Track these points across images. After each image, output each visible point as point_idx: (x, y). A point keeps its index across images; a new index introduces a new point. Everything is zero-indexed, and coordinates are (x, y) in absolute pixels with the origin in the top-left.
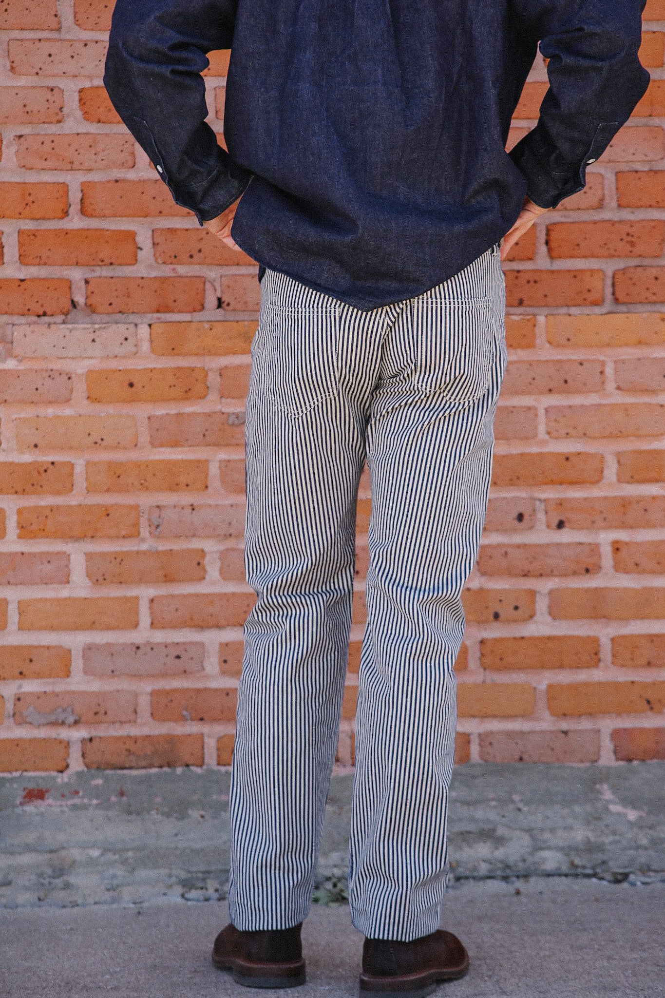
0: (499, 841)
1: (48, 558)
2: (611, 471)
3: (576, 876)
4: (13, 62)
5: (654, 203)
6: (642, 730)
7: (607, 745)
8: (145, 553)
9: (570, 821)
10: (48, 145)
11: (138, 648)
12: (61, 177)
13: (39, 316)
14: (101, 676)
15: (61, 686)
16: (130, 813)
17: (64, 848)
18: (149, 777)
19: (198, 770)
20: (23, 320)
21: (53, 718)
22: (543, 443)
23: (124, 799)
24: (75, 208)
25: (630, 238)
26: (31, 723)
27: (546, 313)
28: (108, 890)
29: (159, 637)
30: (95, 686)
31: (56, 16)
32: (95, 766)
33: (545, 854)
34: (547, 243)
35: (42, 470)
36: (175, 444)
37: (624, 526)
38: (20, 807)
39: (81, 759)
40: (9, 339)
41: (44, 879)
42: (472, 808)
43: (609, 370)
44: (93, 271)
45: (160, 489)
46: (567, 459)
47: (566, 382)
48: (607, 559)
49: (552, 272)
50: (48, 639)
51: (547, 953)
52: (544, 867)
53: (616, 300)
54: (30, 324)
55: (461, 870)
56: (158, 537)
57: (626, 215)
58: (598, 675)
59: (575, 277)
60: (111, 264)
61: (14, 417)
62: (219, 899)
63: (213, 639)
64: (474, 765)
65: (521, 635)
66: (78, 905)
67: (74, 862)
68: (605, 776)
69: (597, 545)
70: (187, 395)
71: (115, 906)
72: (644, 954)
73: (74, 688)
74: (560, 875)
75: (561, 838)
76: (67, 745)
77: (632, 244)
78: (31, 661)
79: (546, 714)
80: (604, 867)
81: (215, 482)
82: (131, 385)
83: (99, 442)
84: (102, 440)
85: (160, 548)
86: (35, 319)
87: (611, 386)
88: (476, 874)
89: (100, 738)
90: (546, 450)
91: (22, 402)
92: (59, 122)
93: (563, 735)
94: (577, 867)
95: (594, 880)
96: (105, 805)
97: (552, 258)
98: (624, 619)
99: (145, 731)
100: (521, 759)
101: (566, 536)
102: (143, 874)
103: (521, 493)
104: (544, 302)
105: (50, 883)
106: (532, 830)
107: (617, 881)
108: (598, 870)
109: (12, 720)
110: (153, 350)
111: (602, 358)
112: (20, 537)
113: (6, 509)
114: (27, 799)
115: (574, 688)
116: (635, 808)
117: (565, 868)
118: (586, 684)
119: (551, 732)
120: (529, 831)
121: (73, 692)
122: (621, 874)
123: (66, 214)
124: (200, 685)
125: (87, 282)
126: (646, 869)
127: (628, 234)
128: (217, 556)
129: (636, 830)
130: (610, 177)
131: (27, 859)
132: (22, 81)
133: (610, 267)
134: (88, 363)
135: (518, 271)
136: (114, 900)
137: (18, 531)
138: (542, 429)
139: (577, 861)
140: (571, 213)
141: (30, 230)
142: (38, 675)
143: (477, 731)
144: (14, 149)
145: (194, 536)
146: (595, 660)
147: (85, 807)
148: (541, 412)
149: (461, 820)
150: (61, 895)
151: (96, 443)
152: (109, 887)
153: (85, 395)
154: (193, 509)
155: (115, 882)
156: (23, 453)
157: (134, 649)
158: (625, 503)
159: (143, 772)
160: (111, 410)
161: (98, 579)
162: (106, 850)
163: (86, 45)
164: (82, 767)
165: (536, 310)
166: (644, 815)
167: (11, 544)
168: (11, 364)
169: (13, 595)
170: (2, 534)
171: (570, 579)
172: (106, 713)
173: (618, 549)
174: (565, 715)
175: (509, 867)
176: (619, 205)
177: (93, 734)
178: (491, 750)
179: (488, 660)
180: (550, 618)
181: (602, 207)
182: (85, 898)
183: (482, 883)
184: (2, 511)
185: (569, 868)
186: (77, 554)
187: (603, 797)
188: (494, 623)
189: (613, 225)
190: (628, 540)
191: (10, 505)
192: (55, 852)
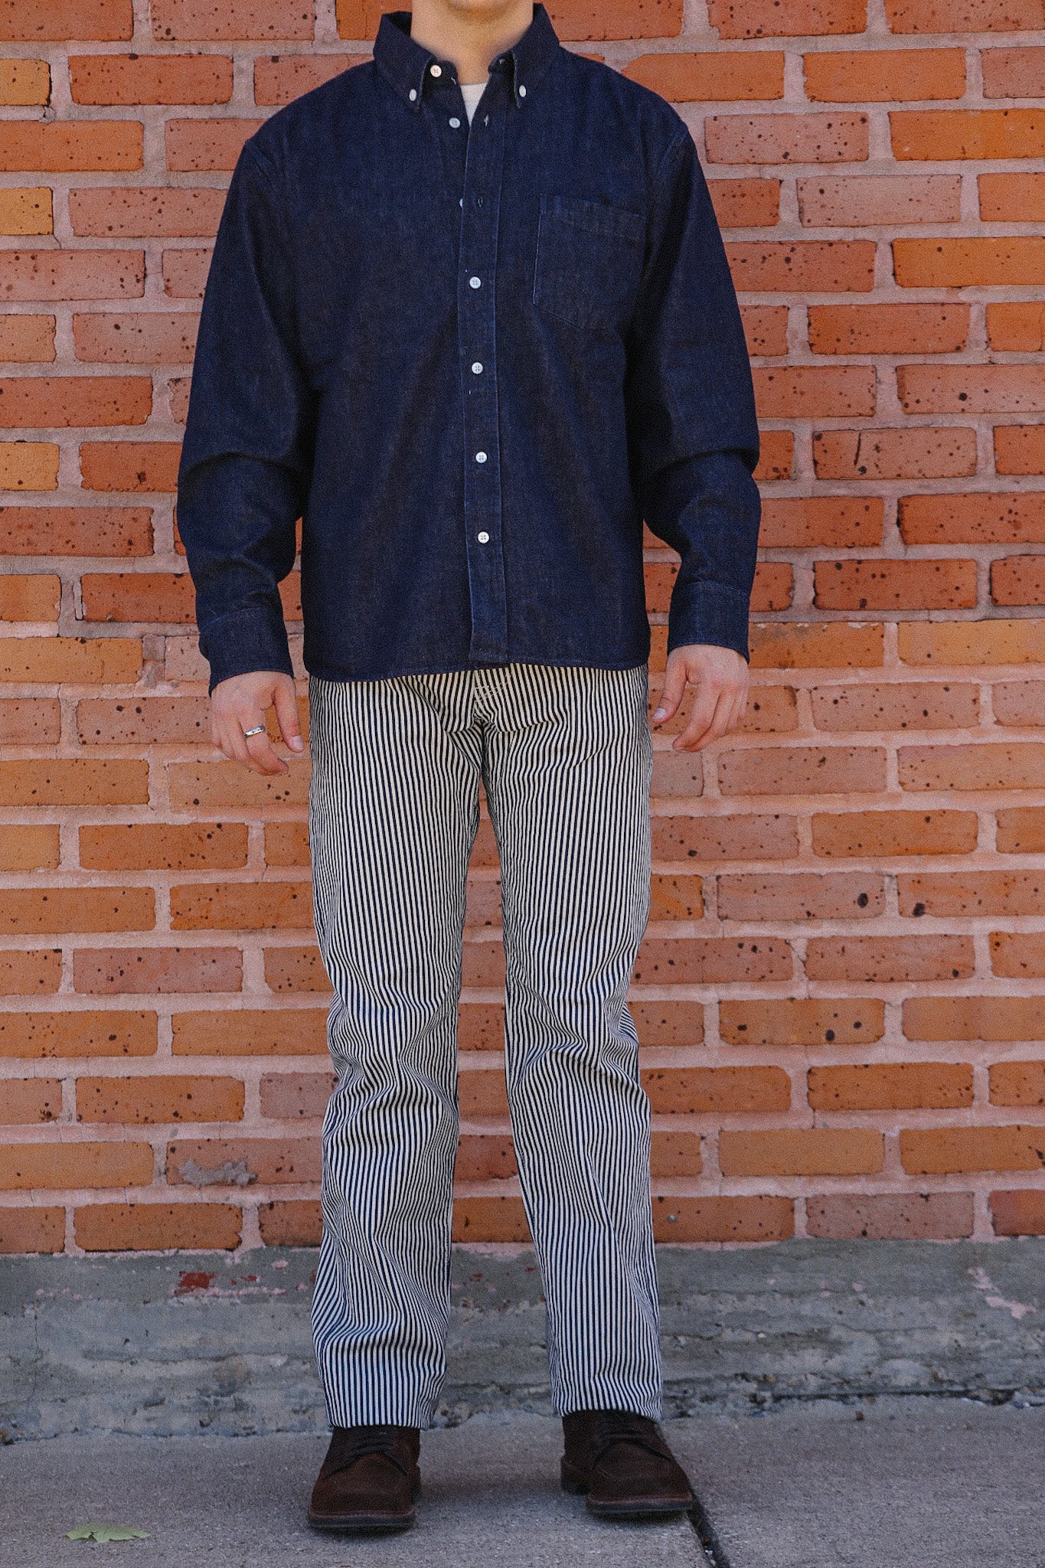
0: (835, 1347)
1: (213, 955)
2: (988, 836)
3: (941, 1393)
4: (168, 280)
6: (1033, 1193)
7: (983, 1213)
9: (931, 1319)
14: (284, 1118)
17: (235, 1354)
20: (179, 630)
21: (220, 1176)
22: (895, 797)
25: (1012, 517)
26: (190, 1183)
27: (897, 620)
28: (295, 1412)
30: (277, 1131)
32: (277, 1242)
33: (898, 1364)
34: (899, 523)
35: (204, 836)
37: (1005, 911)
38: (175, 1298)
39: (258, 1233)
40: (160, 656)
41: (209, 1397)
42: (796, 1301)
43: (985, 697)
46: (928, 819)
47: (926, 713)
48: (983, 958)
49: (907, 562)
50: (213, 1067)
51: (902, 1503)
52: (894, 1382)
53: (995, 602)
54: (188, 636)
55: (781, 1386)
57: (1007, 485)
58: (970, 1117)
59: (938, 569)
61: (166, 763)
62: (448, 1426)
64: (799, 1242)
65: (865, 1063)
66: (254, 1433)
67: (249, 1373)
68: (979, 1256)
69: (970, 939)
71: (305, 1434)
72: (1036, 1505)
73: (247, 1135)
74: (919, 1394)
75: (919, 1343)
76: (239, 1212)
77: (1017, 525)
78: (189, 1097)
79: (899, 1173)
80: (979, 1382)
83: (283, 796)
84: (287, 793)
87: (988, 719)
88: (802, 1392)
89: (284, 1202)
90: (898, 807)
91: (177, 742)
93: (923, 1200)
94: (941, 1381)
95: (966, 1399)
96: (290, 1297)
97: (905, 543)
98: (1009, 1040)
100: (864, 1233)
101: (926, 926)
103: (865, 867)
104: (896, 603)
105: (216, 1402)
106: (879, 1331)
107: (997, 1402)
108: (971, 1387)
109: (163, 1178)
111: (975, 681)
112: (173, 927)
113: (156, 889)
114: (185, 1287)
115: (938, 1136)
116: (1021, 1301)
117: (924, 1384)
118: (955, 1131)
119: (907, 1196)
120: (875, 1332)
121: (247, 1140)
122: (1002, 1391)
126: (1036, 1385)
127: (1010, 512)
129: (1022, 1331)
130: (985, 433)
131: (184, 1369)
132: (180, 305)
133: (985, 556)
135: (860, 562)
136: (304, 1426)
137: (173, 919)
138: (892, 779)
139: (942, 1374)
140: (931, 482)
142: (199, 1117)
143: (805, 1195)
144: (167, 399)
146: (965, 1097)
147: (265, 1299)
148: (892, 755)
149: (781, 1318)
150: (232, 1417)
151: (278, 798)
152: (298, 1408)
155: (305, 1402)
156: (179, 812)
157: (331, 1081)
158: (1008, 881)
161: (280, 985)
162: (292, 1357)
164: (259, 1244)
165: (885, 615)
166: (1034, 1310)
167: (162, 936)
168: (163, 690)
169: (165, 1006)
170: (148, 923)
171: (931, 985)
172: (292, 1170)
173: (998, 944)
174: (924, 1173)
175: (848, 1382)
176: (998, 471)
177: (274, 1199)
178: (821, 1220)
179: (818, 1098)
180: (904, 1039)
181: (973, 475)
182: (264, 1423)
183: (810, 1403)
184: (149, 892)
185: (930, 1384)
186: (252, 950)
187: (978, 1286)
188: (827, 1046)
189: (990, 498)
190: (1011, 931)
191: (161, 883)
192: (224, 1359)
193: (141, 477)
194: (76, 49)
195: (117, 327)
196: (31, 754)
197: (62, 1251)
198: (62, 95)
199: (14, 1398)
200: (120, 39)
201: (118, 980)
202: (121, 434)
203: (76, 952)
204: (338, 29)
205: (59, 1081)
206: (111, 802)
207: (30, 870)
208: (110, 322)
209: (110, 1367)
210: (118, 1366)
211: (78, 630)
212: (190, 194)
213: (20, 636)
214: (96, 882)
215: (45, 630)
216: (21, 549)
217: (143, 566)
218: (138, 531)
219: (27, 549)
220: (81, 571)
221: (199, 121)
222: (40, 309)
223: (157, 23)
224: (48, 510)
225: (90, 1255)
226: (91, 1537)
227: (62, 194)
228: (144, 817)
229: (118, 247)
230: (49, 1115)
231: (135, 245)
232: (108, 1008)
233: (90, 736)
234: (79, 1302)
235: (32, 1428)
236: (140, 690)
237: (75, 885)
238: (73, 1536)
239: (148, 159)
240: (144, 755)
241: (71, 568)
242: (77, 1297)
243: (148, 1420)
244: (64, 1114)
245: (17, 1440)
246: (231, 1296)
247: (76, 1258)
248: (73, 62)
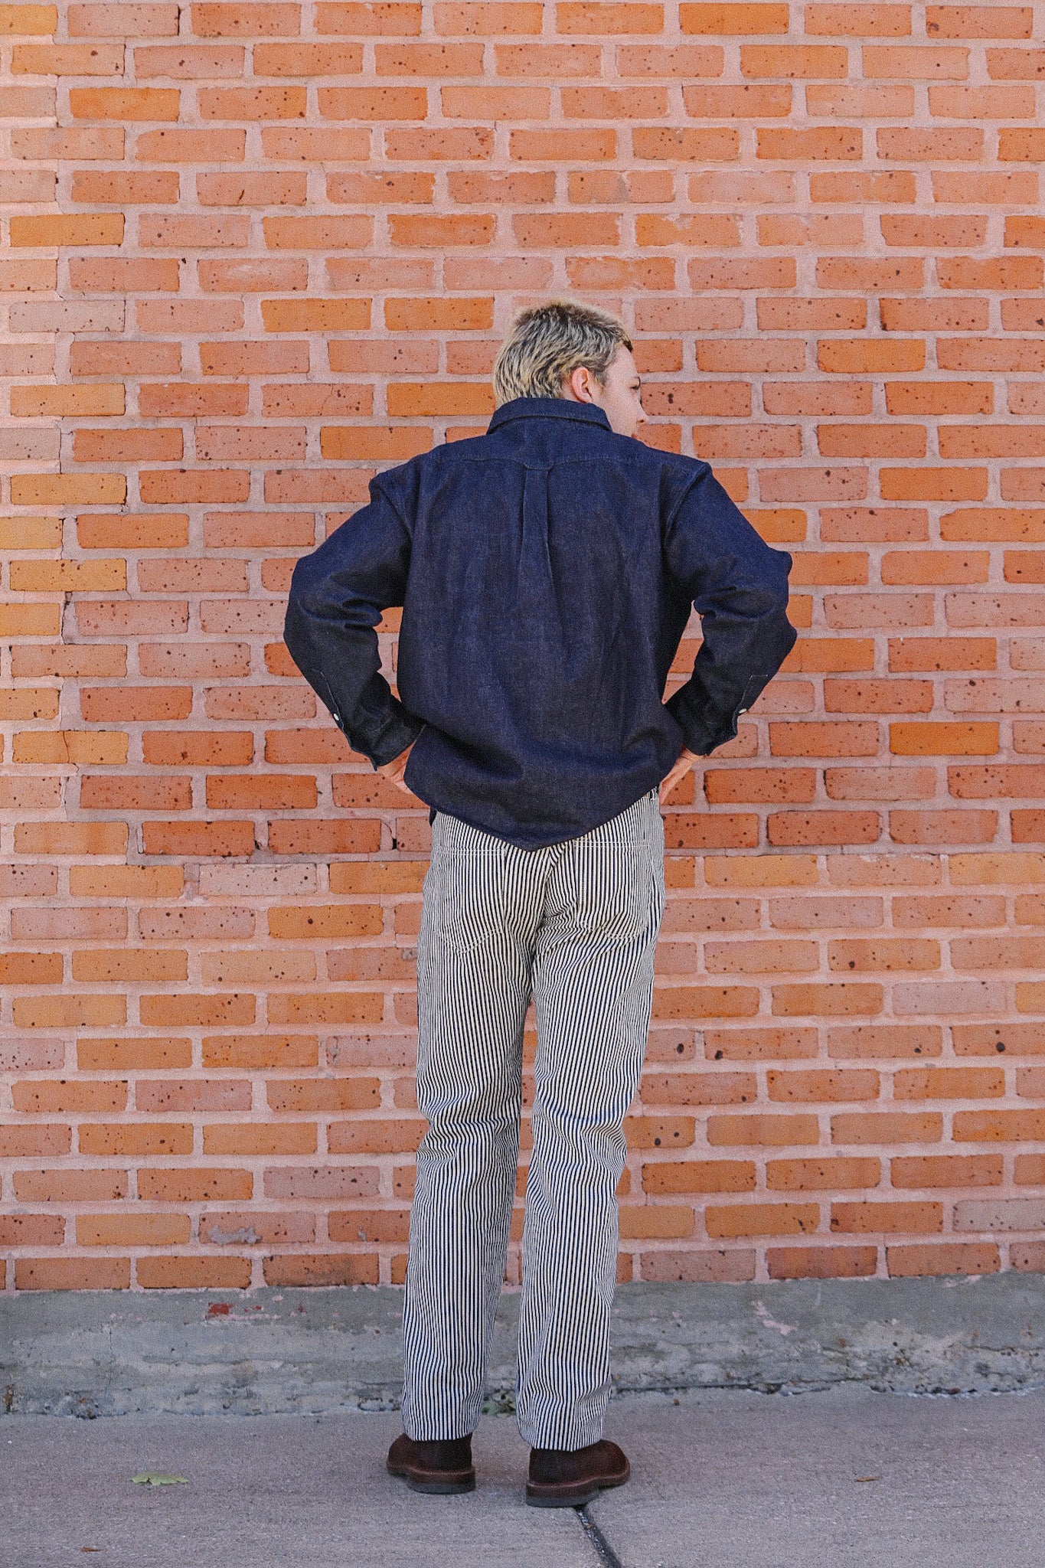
0: (659, 1355)
1: (231, 1085)
2: (766, 1004)
3: (732, 1386)
4: (204, 621)
5: (804, 752)
6: (795, 1249)
7: (762, 1264)
8: (322, 1081)
9: (726, 1336)
10: (235, 698)
11: (316, 1172)
12: (247, 727)
13: (224, 857)
14: (280, 1198)
15: (243, 1207)
16: (309, 1328)
17: (247, 1360)
18: (328, 1294)
19: (374, 1288)
20: (209, 860)
21: (236, 1237)
22: (702, 977)
23: (304, 1314)
24: (259, 756)
25: (782, 785)
26: (215, 1242)
27: (705, 855)
28: (289, 1399)
29: (336, 1161)
30: (276, 1207)
31: (245, 578)
32: (276, 1283)
33: (703, 1367)
34: (705, 789)
35: (226, 1003)
36: (352, 978)
37: (777, 1056)
38: (206, 1321)
39: (262, 1277)
40: (196, 878)
41: (229, 1388)
42: (634, 1325)
43: (764, 908)
44: (276, 813)
45: (337, 1021)
46: (725, 993)
47: (723, 919)
48: (763, 1089)
49: (711, 815)
50: (232, 1162)
51: (703, 1460)
52: (700, 1379)
53: (770, 843)
54: (215, 864)
55: (623, 1382)
56: (336, 1067)
57: (778, 763)
58: (753, 1198)
59: (731, 820)
60: (293, 807)
61: (199, 952)
63: (387, 1163)
64: (636, 1284)
65: (681, 1161)
66: (261, 1413)
67: (257, 1373)
68: (760, 1293)
69: (753, 1075)
70: (364, 931)
71: (295, 1414)
72: (795, 1460)
73: (255, 1209)
74: (717, 1387)
75: (718, 1352)
76: (250, 1263)
77: (785, 790)
78: (215, 1183)
79: (705, 1236)
80: (757, 1379)
81: (389, 1014)
82: (311, 922)
83: (280, 975)
84: (283, 973)
85: (337, 1077)
86: (220, 859)
87: (766, 924)
88: (637, 1386)
89: (281, 1256)
90: (704, 984)
91: (207, 937)
92: (246, 675)
93: (720, 1255)
94: (733, 1378)
95: (749, 1390)
96: (285, 1320)
97: (709, 802)
98: (779, 1145)
99: (324, 1251)
100: (681, 1278)
101: (724, 1066)
102: (321, 1385)
103: (682, 1025)
104: (703, 843)
105: (234, 1392)
106: (690, 1344)
107: (770, 1392)
108: (753, 1382)
109: (197, 1239)
110: (331, 889)
111: (758, 898)
112: (204, 1066)
113: (193, 1040)
114: (212, 1314)
115: (730, 1210)
116: (787, 1323)
117: (721, 1380)
118: (742, 1207)
119: (709, 1252)
120: (688, 1345)
121: (255, 1213)
122: (773, 1385)
123: (251, 760)
124: (376, 1208)
125: (270, 824)
126: (797, 1380)
127: (781, 781)
128: (390, 1085)
129: (788, 1344)
130: (763, 728)
131: (211, 1369)
132: (212, 638)
133: (764, 811)
134: (270, 900)
135: (678, 815)
136: (294, 1409)
137: (203, 1060)
138: (701, 964)
139: (733, 1373)
140: (726, 760)
141: (217, 776)
142: (222, 1197)
143: (639, 1252)
144: (202, 702)
145: (369, 1065)
146: (750, 1183)
147: (268, 1322)
148: (700, 948)
149: (624, 1336)
150: (245, 1402)
151: (277, 977)
152: (290, 1397)
153: (267, 931)
154: (369, 1040)
155: (295, 1392)
156: (208, 986)
157: (313, 1172)
158: (779, 1035)
159: (322, 1289)
160: (292, 945)
161: (278, 1106)
162: (286, 1362)
163: (272, 605)
164: (264, 1285)
165: (695, 852)
166: (796, 1330)
167: (197, 1072)
168: (197, 902)
169: (198, 1120)
170: (187, 1063)
171: (728, 1107)
172: (286, 1234)
173: (773, 1079)
174: (722, 1236)
175: (668, 1379)
176: (772, 754)
177: (274, 1253)
178: (652, 1270)
179: (650, 1184)
180: (709, 1144)
181: (756, 755)
182: (267, 1407)
183: (642, 1394)
184: (187, 1041)
185: (725, 1380)
186: (259, 1082)
187: (758, 1313)
188: (657, 1149)
189: (767, 772)
190: (782, 1070)
191: (196, 1035)
192: (239, 1363)
193: (184, 755)
194: (144, 466)
195: (169, 653)
196: (108, 945)
197: (128, 1288)
198: (134, 498)
199: (96, 1387)
200: (174, 459)
201: (167, 1102)
202: (171, 725)
203: (137, 1083)
204: (322, 452)
205: (126, 1171)
206: (162, 979)
207: (106, 1026)
208: (165, 649)
209: (162, 1367)
210: (167, 1367)
211: (141, 860)
212: (219, 563)
213: (100, 864)
214: (152, 1034)
215: (118, 860)
216: (101, 805)
217: (185, 816)
218: (181, 792)
219: (105, 804)
220: (143, 820)
221: (226, 514)
222: (116, 641)
223: (199, 449)
224: (120, 778)
225: (147, 1291)
226: (148, 1481)
227: (132, 564)
228: (184, 989)
229: (171, 599)
230: (119, 1194)
231: (182, 597)
232: (159, 1121)
233: (147, 933)
234: (140, 1323)
235: (108, 1408)
236: (181, 902)
237: (137, 1036)
238: (135, 1480)
239: (191, 539)
240: (186, 946)
241: (135, 817)
242: (139, 1319)
243: (188, 1404)
244: (129, 1194)
245: (99, 1415)
246: (244, 1320)
247: (138, 1293)
248: (142, 475)
